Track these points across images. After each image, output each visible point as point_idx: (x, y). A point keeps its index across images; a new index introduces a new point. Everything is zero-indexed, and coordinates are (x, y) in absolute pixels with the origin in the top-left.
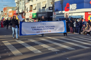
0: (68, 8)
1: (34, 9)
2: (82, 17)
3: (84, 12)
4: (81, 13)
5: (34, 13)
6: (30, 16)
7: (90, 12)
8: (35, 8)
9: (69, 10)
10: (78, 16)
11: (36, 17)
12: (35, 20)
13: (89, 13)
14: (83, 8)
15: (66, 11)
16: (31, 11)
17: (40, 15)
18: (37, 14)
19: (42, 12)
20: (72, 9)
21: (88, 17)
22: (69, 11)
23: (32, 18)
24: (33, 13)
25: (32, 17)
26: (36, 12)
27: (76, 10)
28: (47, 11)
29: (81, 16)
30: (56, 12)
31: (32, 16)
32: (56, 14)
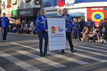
0: (63, 2)
1: (13, 4)
2: (83, 15)
3: (85, 8)
4: (81, 9)
5: (14, 9)
6: (9, 15)
7: (93, 7)
8: (15, 3)
9: (65, 4)
10: (78, 13)
11: (17, 16)
12: (16, 20)
13: (92, 9)
14: (84, 2)
15: (60, 6)
16: (9, 6)
17: (22, 13)
18: (18, 11)
19: (25, 8)
20: (69, 3)
21: (92, 15)
22: (65, 6)
23: (11, 18)
24: (12, 9)
25: (11, 16)
26: (16, 9)
27: (74, 4)
28: (32, 7)
29: (81, 14)
30: (45, 8)
31: (10, 14)
32: (45, 11)
